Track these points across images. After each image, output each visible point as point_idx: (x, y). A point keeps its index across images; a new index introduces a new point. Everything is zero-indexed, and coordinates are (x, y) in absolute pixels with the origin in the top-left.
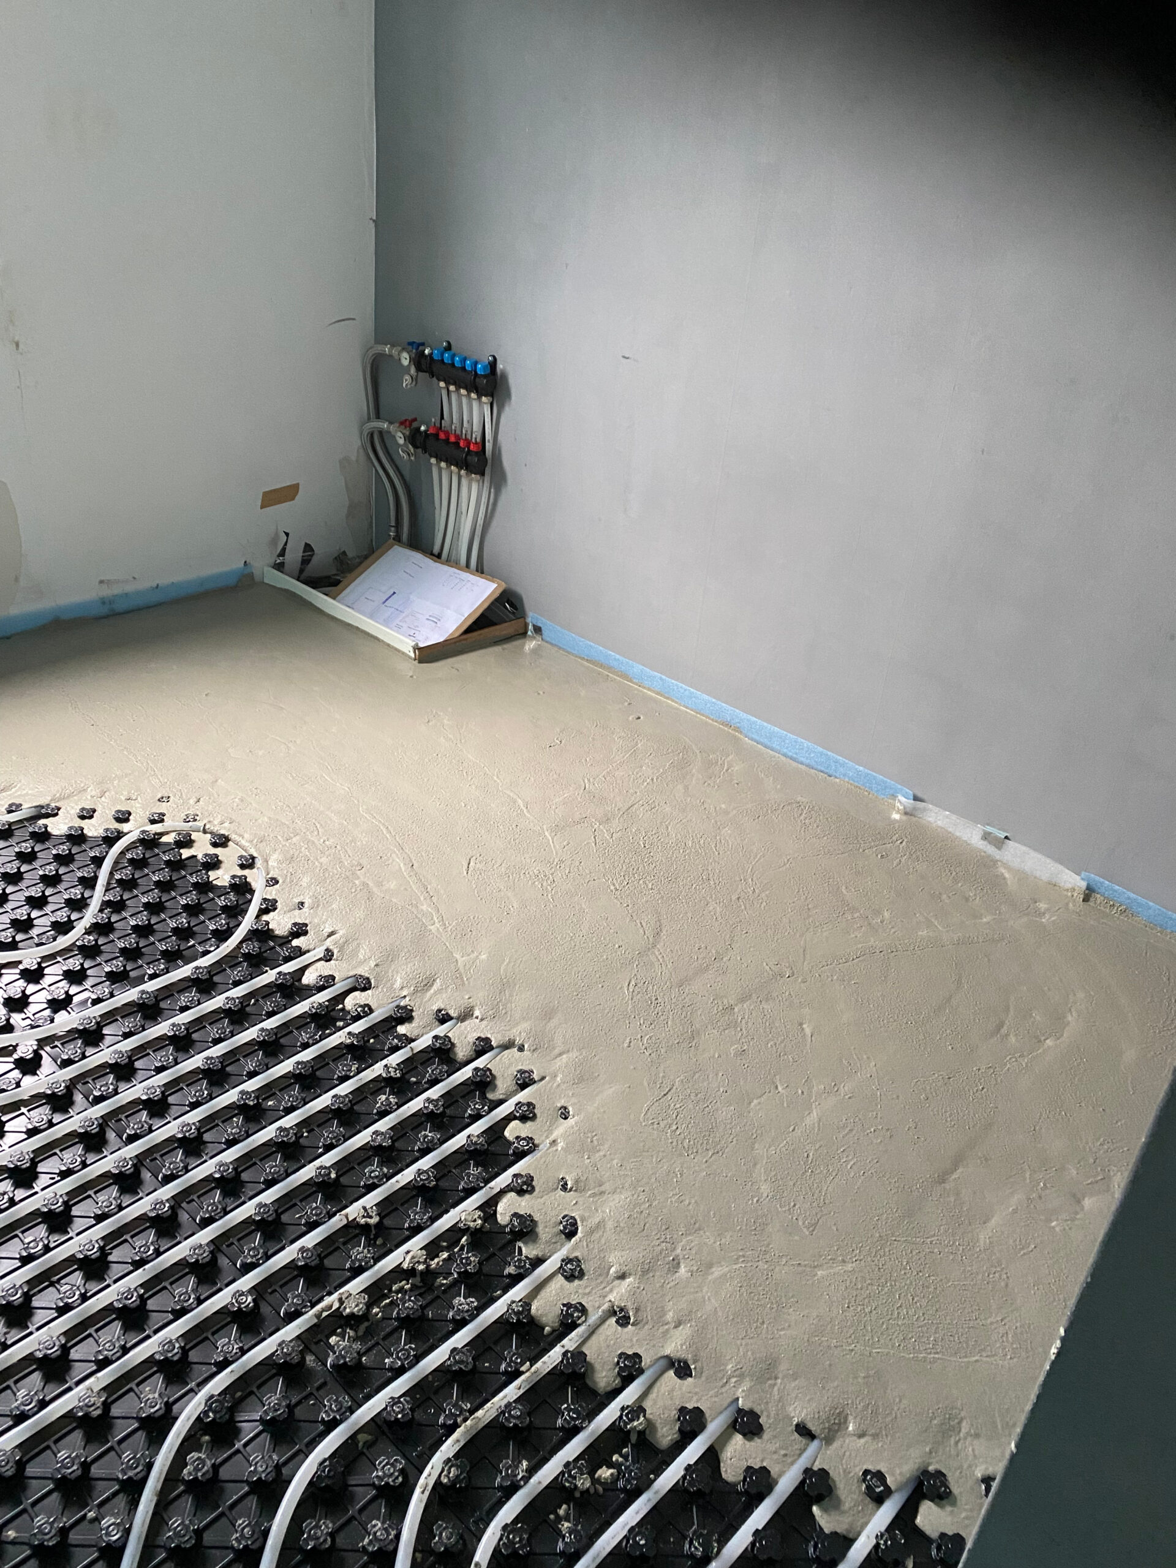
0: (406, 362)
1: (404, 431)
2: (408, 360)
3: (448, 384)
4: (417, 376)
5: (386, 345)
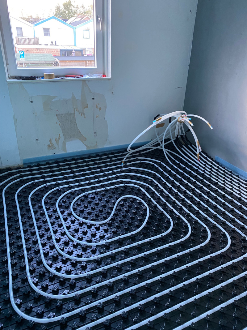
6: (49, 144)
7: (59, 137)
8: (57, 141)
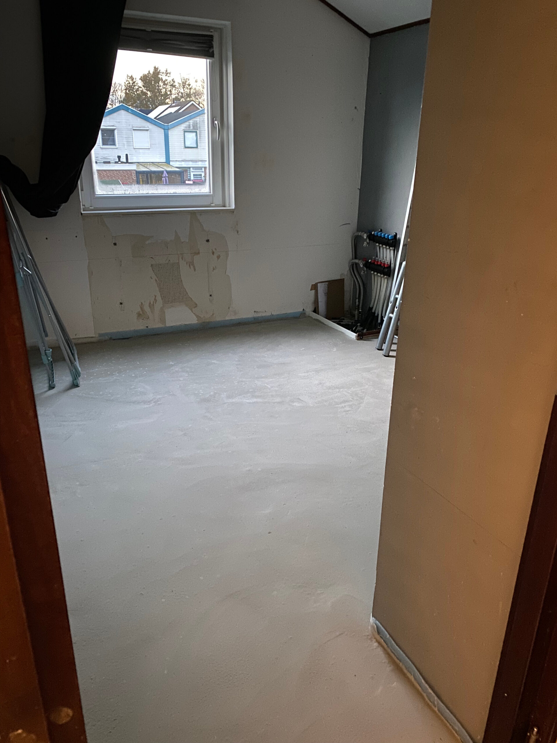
0: (365, 237)
1: (363, 262)
2: (366, 237)
3: (379, 244)
4: (369, 242)
5: (360, 232)
6: (140, 311)
7: (155, 299)
8: (151, 306)
